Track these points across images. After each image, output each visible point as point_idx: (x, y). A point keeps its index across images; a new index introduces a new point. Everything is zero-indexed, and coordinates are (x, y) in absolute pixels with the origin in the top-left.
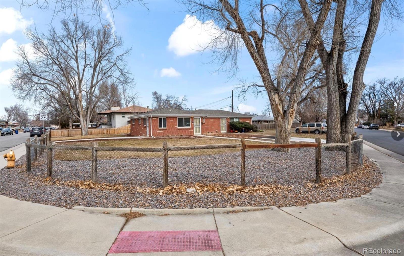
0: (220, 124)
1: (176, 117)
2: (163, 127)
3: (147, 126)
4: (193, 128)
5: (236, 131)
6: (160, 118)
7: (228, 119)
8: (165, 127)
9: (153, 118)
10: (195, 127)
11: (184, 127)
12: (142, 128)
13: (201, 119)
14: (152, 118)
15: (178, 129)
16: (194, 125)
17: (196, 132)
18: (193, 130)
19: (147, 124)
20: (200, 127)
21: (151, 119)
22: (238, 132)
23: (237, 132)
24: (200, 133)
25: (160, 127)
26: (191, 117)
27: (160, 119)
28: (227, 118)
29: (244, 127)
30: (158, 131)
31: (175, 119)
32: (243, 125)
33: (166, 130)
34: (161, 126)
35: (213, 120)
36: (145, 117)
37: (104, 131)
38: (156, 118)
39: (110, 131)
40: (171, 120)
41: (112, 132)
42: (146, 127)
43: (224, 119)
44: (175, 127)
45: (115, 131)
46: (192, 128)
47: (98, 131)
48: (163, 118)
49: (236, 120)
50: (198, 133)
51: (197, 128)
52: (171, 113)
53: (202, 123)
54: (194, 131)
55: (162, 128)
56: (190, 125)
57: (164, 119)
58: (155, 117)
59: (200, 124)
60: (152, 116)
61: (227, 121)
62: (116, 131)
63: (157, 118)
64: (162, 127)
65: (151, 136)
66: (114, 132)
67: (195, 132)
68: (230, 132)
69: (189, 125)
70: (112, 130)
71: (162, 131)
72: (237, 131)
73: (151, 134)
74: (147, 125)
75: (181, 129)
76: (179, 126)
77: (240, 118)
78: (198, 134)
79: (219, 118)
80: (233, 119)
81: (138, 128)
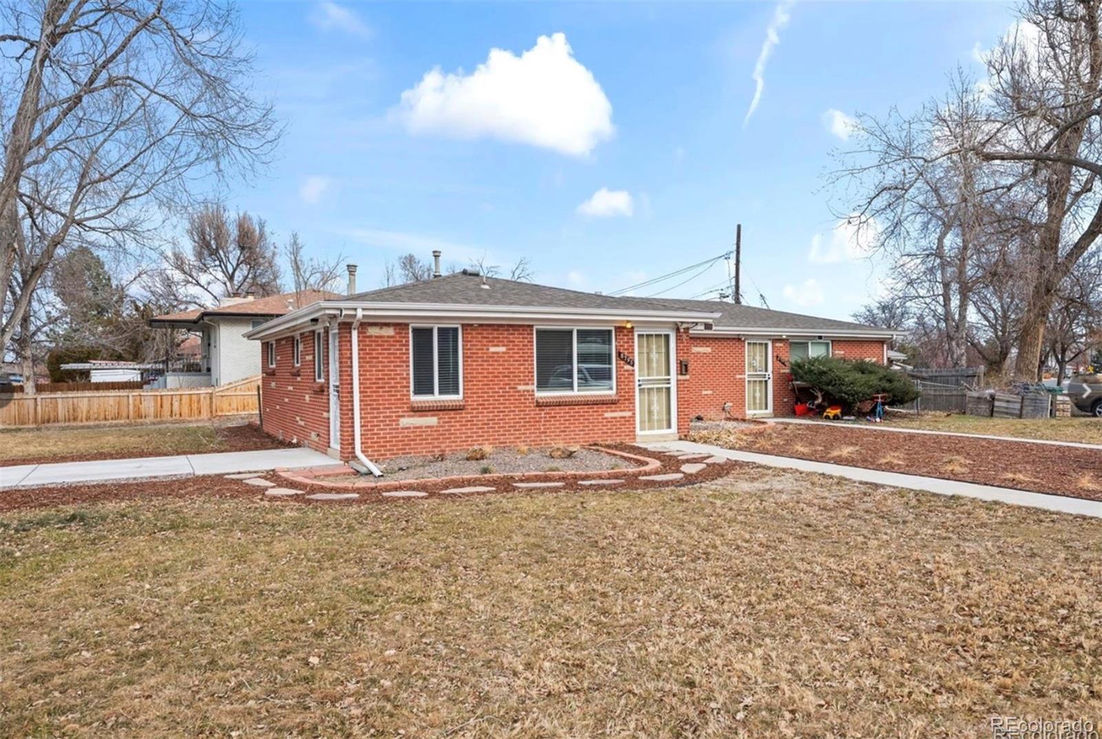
0: (743, 372)
1: (523, 328)
2: (441, 393)
3: (332, 383)
4: (631, 400)
5: (831, 412)
6: (416, 331)
7: (778, 345)
8: (457, 392)
9: (373, 331)
10: (642, 391)
11: (576, 393)
12: (307, 397)
13: (678, 339)
14: (364, 325)
15: (538, 405)
16: (637, 377)
17: (649, 422)
18: (633, 410)
19: (334, 367)
20: (668, 389)
21: (355, 334)
22: (844, 414)
23: (836, 418)
24: (669, 426)
25: (417, 392)
26: (620, 329)
27: (423, 335)
28: (776, 340)
29: (884, 390)
30: (406, 422)
31: (517, 337)
32: (874, 381)
33: (457, 409)
34: (423, 386)
35: (709, 350)
36: (315, 320)
37: (145, 404)
38: (390, 332)
39: (176, 404)
40: (493, 342)
41: (185, 410)
42: (322, 390)
43: (760, 343)
44: (521, 388)
45: (199, 401)
46: (624, 400)
47: (111, 401)
48: (442, 331)
49: (814, 352)
50: (660, 428)
51: (655, 397)
52: (490, 296)
53: (683, 368)
54: (633, 416)
55: (437, 397)
56: (610, 378)
57: (448, 335)
58: (387, 325)
59: (668, 373)
60: (360, 313)
61: (778, 358)
62: (205, 405)
63: (401, 326)
64: (432, 392)
65: (355, 457)
66: (195, 406)
67: (642, 422)
68: (794, 414)
69: (605, 376)
70: (185, 400)
71: (432, 421)
72: (838, 411)
73: (352, 444)
74: (334, 380)
75: (560, 404)
76: (542, 384)
77: (836, 342)
78: (656, 432)
79: (738, 339)
80: (802, 344)
81: (287, 394)
